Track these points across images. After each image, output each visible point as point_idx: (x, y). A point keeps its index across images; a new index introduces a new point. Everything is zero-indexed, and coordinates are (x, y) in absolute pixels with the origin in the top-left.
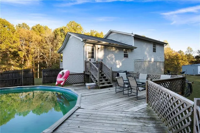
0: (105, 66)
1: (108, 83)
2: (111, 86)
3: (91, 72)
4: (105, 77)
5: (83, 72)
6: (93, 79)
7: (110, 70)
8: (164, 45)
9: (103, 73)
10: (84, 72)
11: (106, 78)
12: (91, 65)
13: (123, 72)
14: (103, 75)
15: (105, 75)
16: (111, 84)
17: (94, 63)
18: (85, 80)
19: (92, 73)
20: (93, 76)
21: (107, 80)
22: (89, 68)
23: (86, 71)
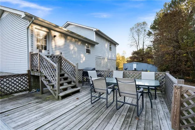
0: (66, 61)
1: (73, 87)
2: (78, 91)
3: (42, 70)
4: (66, 79)
5: (26, 72)
6: (45, 83)
7: (74, 67)
8: (117, 45)
9: (63, 72)
10: (29, 71)
11: (69, 80)
12: (42, 59)
13: (92, 70)
14: (63, 75)
15: (66, 75)
16: (77, 87)
17: (48, 57)
18: (30, 86)
19: (45, 73)
20: (46, 77)
21: (69, 83)
22: (39, 64)
23: (32, 70)
